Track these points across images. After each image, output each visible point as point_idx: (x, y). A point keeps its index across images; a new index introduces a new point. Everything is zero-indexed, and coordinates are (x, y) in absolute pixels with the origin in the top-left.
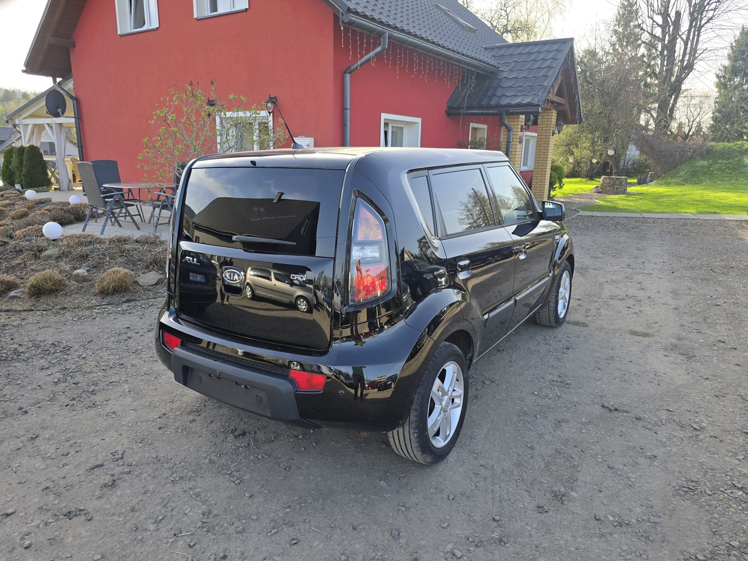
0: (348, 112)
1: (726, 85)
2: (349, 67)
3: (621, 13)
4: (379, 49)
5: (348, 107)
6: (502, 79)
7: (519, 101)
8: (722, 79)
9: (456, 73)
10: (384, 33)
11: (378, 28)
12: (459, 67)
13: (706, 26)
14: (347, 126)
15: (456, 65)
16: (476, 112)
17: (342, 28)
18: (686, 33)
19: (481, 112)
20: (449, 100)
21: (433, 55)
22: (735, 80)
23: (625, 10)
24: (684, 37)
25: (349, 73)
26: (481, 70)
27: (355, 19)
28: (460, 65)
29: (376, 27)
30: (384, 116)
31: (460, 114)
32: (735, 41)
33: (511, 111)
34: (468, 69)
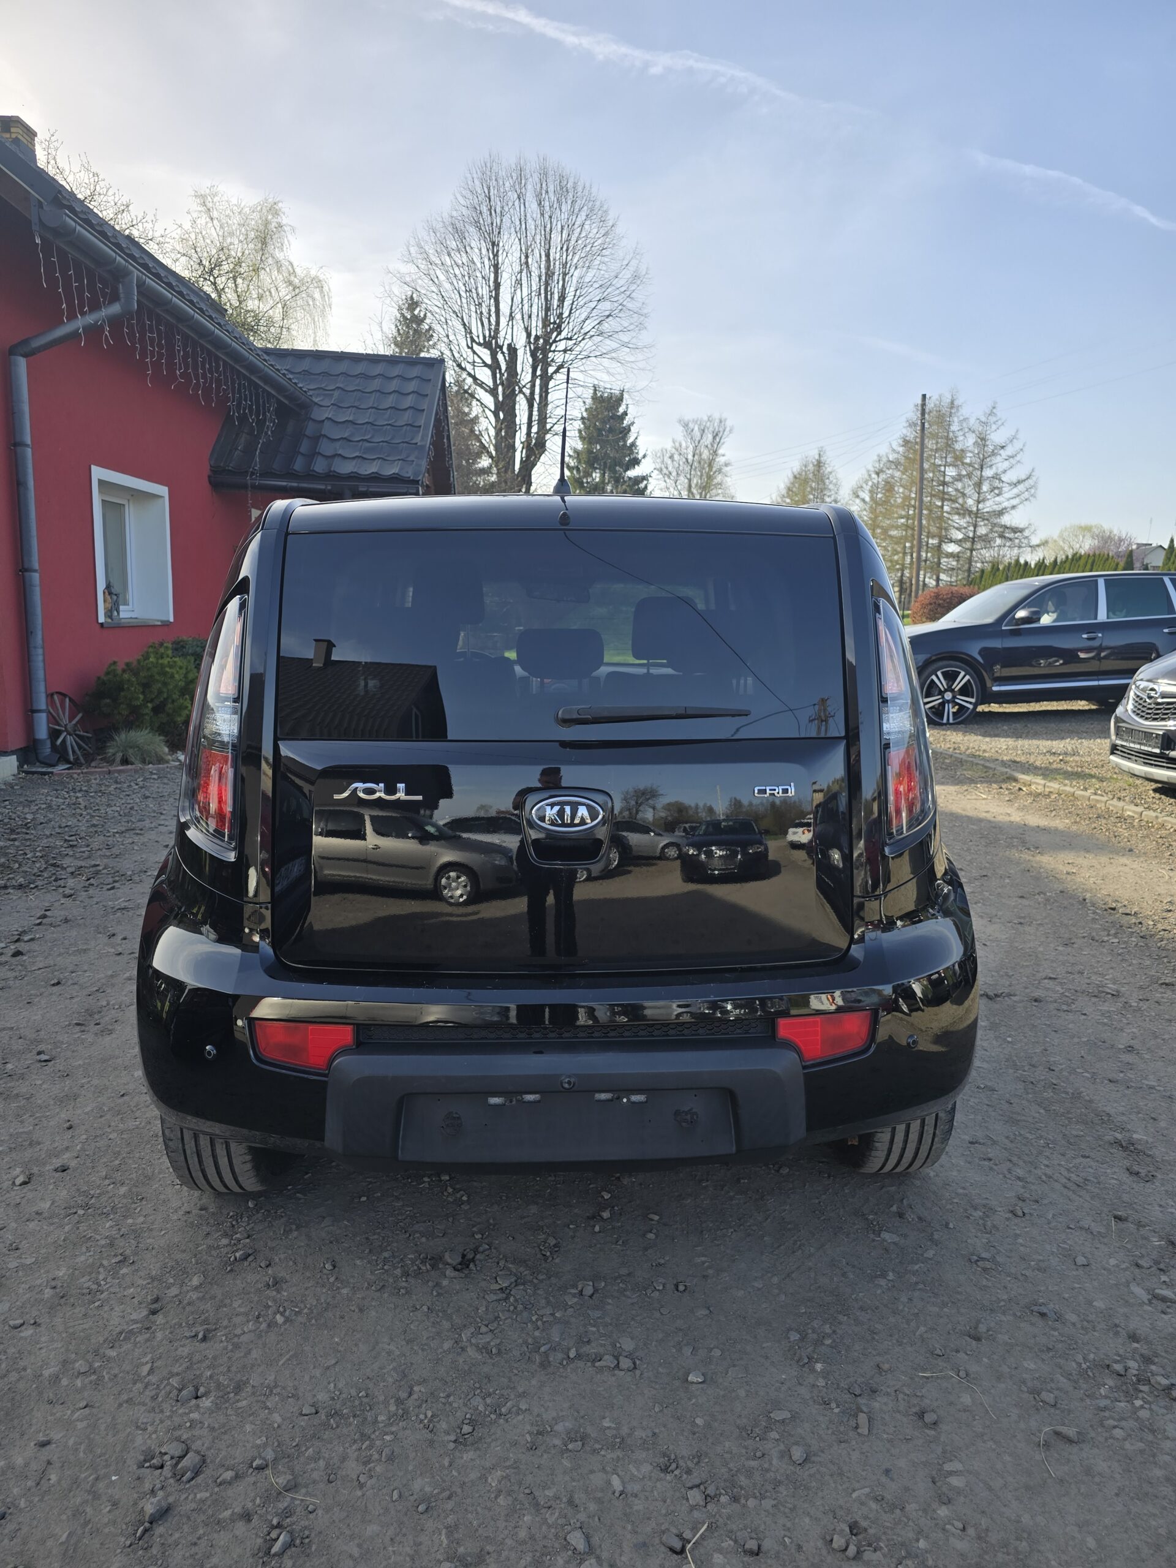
0: (29, 452)
1: (582, 483)
2: (26, 342)
3: (401, 332)
4: (115, 309)
5: (28, 441)
6: (323, 421)
7: (374, 470)
8: (575, 472)
9: (245, 395)
10: (129, 273)
11: (118, 258)
12: (251, 382)
13: (555, 376)
14: (26, 488)
15: (245, 377)
16: (284, 484)
17: (38, 241)
18: (528, 386)
19: (295, 484)
20: (212, 454)
21: (209, 347)
22: (594, 475)
23: (408, 327)
24: (527, 391)
25: (25, 356)
26: (286, 397)
27: (73, 224)
28: (253, 378)
29: (114, 254)
30: (98, 473)
31: (245, 487)
32: (586, 410)
33: (361, 489)
34: (264, 390)
